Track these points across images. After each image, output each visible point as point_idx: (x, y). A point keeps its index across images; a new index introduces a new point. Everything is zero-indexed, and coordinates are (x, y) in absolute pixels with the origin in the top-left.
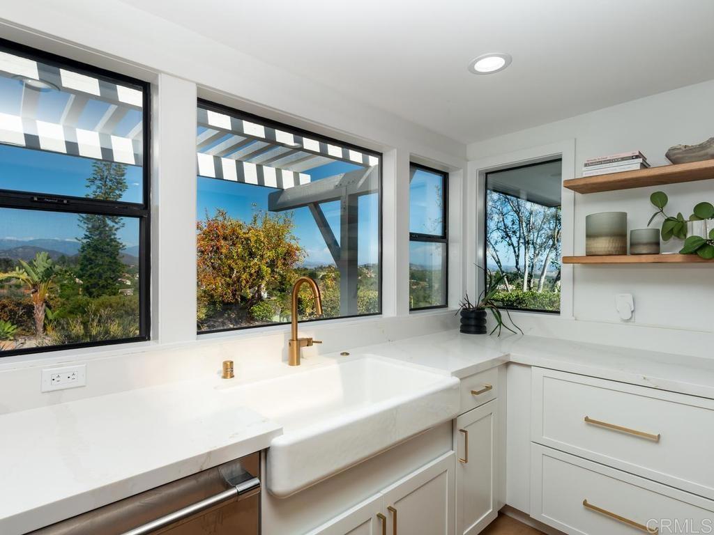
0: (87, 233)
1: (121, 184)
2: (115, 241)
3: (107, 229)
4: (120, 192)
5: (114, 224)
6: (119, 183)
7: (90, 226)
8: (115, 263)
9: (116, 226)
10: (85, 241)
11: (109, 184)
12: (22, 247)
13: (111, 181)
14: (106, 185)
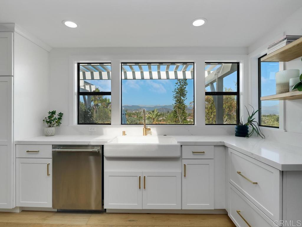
0: (176, 102)
1: (186, 83)
2: (184, 105)
3: (181, 100)
4: (185, 86)
5: (184, 98)
6: (185, 83)
7: (176, 100)
8: (184, 112)
9: (184, 99)
10: (175, 105)
11: (182, 84)
12: (162, 108)
13: (182, 83)
14: (181, 85)
